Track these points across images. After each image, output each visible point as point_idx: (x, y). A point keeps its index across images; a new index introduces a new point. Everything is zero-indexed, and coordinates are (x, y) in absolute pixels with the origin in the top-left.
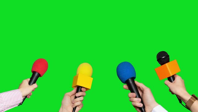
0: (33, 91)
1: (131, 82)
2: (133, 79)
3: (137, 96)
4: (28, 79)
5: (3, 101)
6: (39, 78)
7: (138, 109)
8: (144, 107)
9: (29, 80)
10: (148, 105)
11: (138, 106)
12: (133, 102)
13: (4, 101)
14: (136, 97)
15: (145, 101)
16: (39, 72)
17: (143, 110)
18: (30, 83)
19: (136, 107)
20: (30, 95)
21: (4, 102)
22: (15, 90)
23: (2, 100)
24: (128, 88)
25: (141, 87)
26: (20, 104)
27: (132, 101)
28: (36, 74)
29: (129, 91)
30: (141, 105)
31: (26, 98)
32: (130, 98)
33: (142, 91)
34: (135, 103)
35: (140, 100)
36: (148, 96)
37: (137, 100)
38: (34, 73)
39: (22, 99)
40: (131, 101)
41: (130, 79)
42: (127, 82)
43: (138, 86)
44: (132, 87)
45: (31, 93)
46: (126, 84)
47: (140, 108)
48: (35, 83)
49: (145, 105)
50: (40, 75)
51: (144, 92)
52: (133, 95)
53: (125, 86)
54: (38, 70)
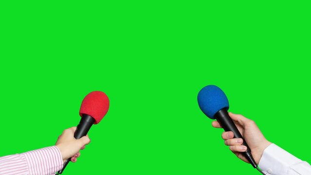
0: (82, 148)
1: (223, 115)
2: (226, 109)
3: (236, 136)
4: (73, 128)
5: (27, 167)
6: (94, 126)
7: (240, 156)
8: (249, 150)
9: (75, 129)
10: (255, 147)
11: (239, 151)
12: (230, 145)
13: (30, 167)
14: (234, 137)
15: (249, 142)
16: (92, 115)
17: (249, 156)
18: (76, 135)
19: (237, 153)
20: (76, 157)
21: (30, 169)
22: (49, 148)
23: (27, 165)
24: (219, 126)
25: (239, 121)
26: (59, 172)
27: (229, 143)
28: (88, 119)
29: (223, 130)
30: (244, 149)
31: (70, 162)
32: (225, 140)
33: (243, 127)
34: (234, 146)
35: (241, 140)
36: (253, 132)
37: (236, 141)
38: (84, 116)
39: (63, 164)
40: (227, 145)
41: (220, 111)
42: (216, 116)
43: (234, 120)
44: (226, 122)
45: (78, 152)
46: (216, 120)
47: (244, 154)
48: (85, 134)
49: (251, 148)
50: (94, 121)
51: (246, 127)
52: (229, 135)
53: (215, 122)
54: (92, 112)
